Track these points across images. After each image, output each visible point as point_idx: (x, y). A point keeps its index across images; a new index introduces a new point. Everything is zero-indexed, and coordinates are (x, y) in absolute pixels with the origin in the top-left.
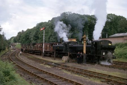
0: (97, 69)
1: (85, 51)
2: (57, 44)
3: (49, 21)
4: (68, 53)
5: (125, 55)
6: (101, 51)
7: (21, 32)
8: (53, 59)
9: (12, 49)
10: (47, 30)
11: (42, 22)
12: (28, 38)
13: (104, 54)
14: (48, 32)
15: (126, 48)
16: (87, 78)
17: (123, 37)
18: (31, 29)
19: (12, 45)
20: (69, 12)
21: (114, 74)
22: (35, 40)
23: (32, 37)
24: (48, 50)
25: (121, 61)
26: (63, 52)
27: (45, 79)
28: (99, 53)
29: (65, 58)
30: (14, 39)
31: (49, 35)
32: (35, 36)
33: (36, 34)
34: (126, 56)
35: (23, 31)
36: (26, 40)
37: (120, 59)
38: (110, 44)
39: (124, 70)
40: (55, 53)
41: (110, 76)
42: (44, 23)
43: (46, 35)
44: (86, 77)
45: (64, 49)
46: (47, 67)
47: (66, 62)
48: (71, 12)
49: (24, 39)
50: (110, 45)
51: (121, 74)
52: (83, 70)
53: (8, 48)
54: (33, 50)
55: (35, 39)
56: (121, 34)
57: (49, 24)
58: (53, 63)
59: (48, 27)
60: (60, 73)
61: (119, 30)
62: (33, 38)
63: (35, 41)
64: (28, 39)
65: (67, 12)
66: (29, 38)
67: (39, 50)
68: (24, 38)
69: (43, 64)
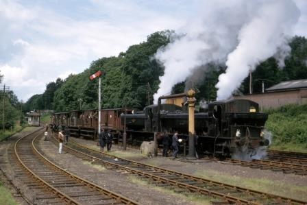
0: (217, 173)
1: (191, 129)
2: (133, 112)
3: (122, 54)
4: (155, 133)
5: (300, 134)
6: (232, 126)
7: (55, 82)
8: (120, 150)
9: (32, 126)
10: (117, 76)
11: (105, 58)
12: (72, 97)
13: (238, 133)
14: (119, 82)
15: (304, 118)
16: (181, 195)
17: (299, 90)
18: (79, 76)
19: (32, 116)
20: (168, 31)
21: (255, 182)
22: (87, 103)
23: (81, 94)
24: (111, 127)
25: (287, 150)
26: (145, 131)
27: (72, 199)
28: (227, 131)
29: (147, 147)
30: (39, 100)
31: (121, 88)
32: (87, 93)
33: (90, 88)
34: (300, 136)
35: (59, 80)
36: (67, 102)
37: (286, 146)
38: (253, 110)
39: (284, 173)
40: (125, 133)
41: (239, 189)
42: (109, 59)
43: (115, 89)
44: (180, 192)
45: (147, 123)
46: (97, 170)
47: (150, 155)
48: (173, 32)
49: (63, 100)
50: (253, 113)
51: (272, 182)
52: (181, 174)
53: (22, 123)
54: (77, 128)
55: (88, 99)
56: (296, 83)
57: (120, 61)
58: (116, 160)
59: (119, 68)
60: (120, 185)
61: (294, 72)
62: (83, 97)
63: (89, 104)
64: (71, 99)
65: (162, 32)
66: (74, 97)
67: (89, 127)
68: (62, 98)
69: (90, 163)
